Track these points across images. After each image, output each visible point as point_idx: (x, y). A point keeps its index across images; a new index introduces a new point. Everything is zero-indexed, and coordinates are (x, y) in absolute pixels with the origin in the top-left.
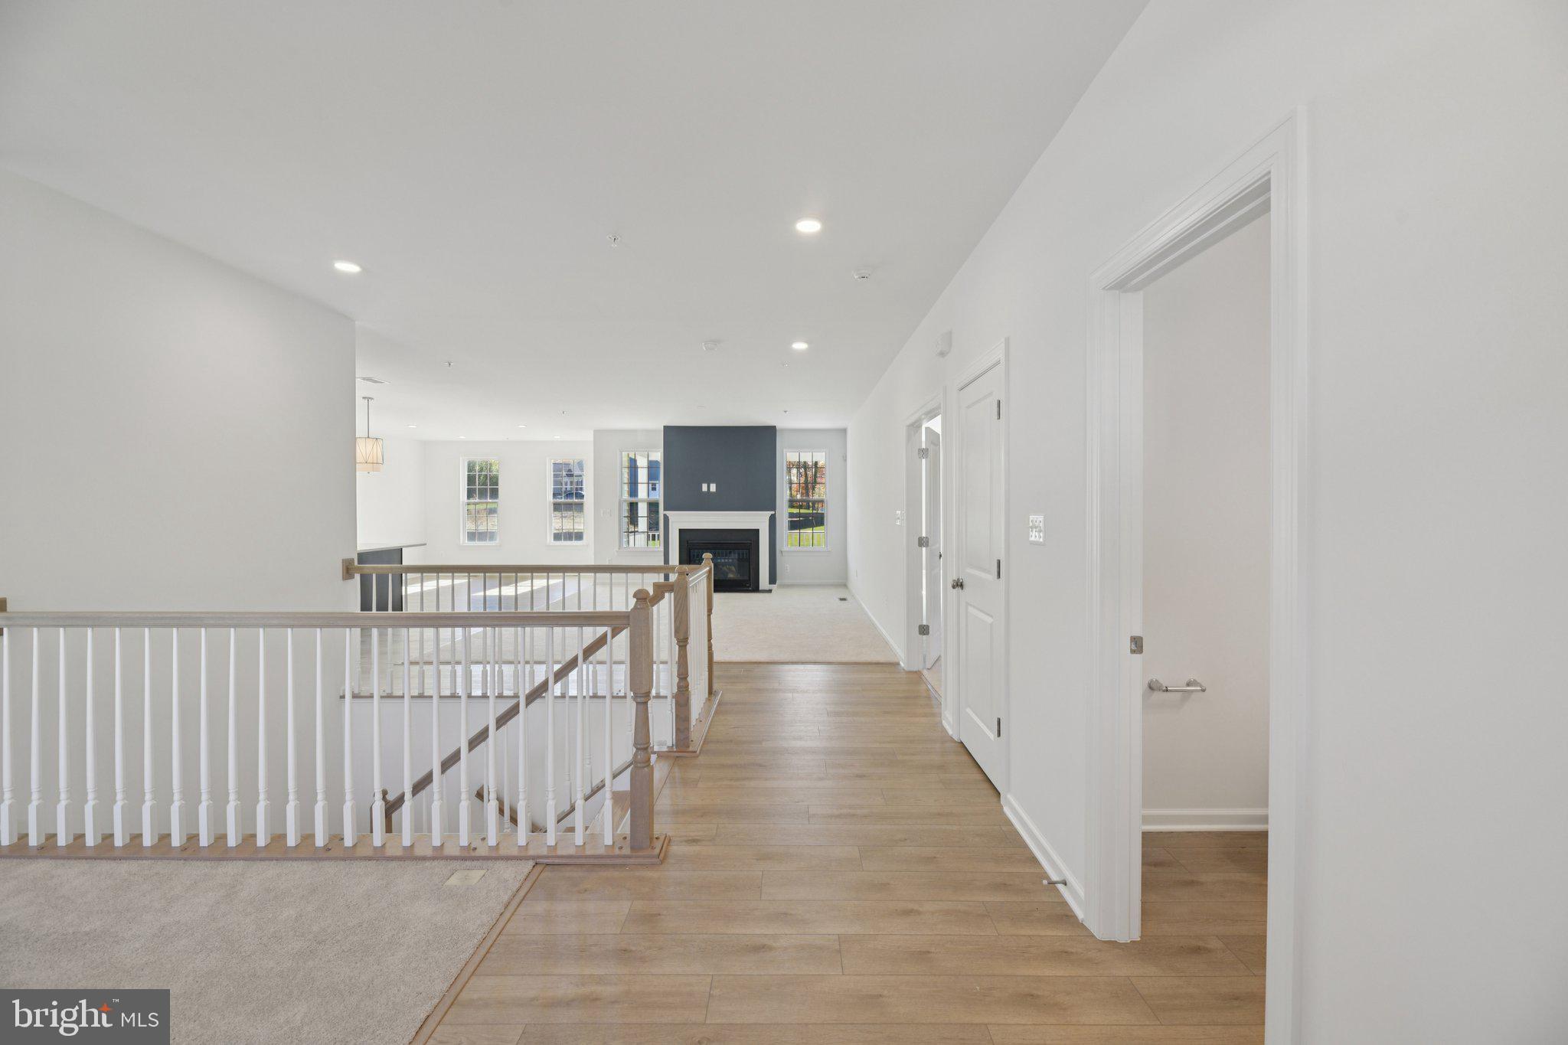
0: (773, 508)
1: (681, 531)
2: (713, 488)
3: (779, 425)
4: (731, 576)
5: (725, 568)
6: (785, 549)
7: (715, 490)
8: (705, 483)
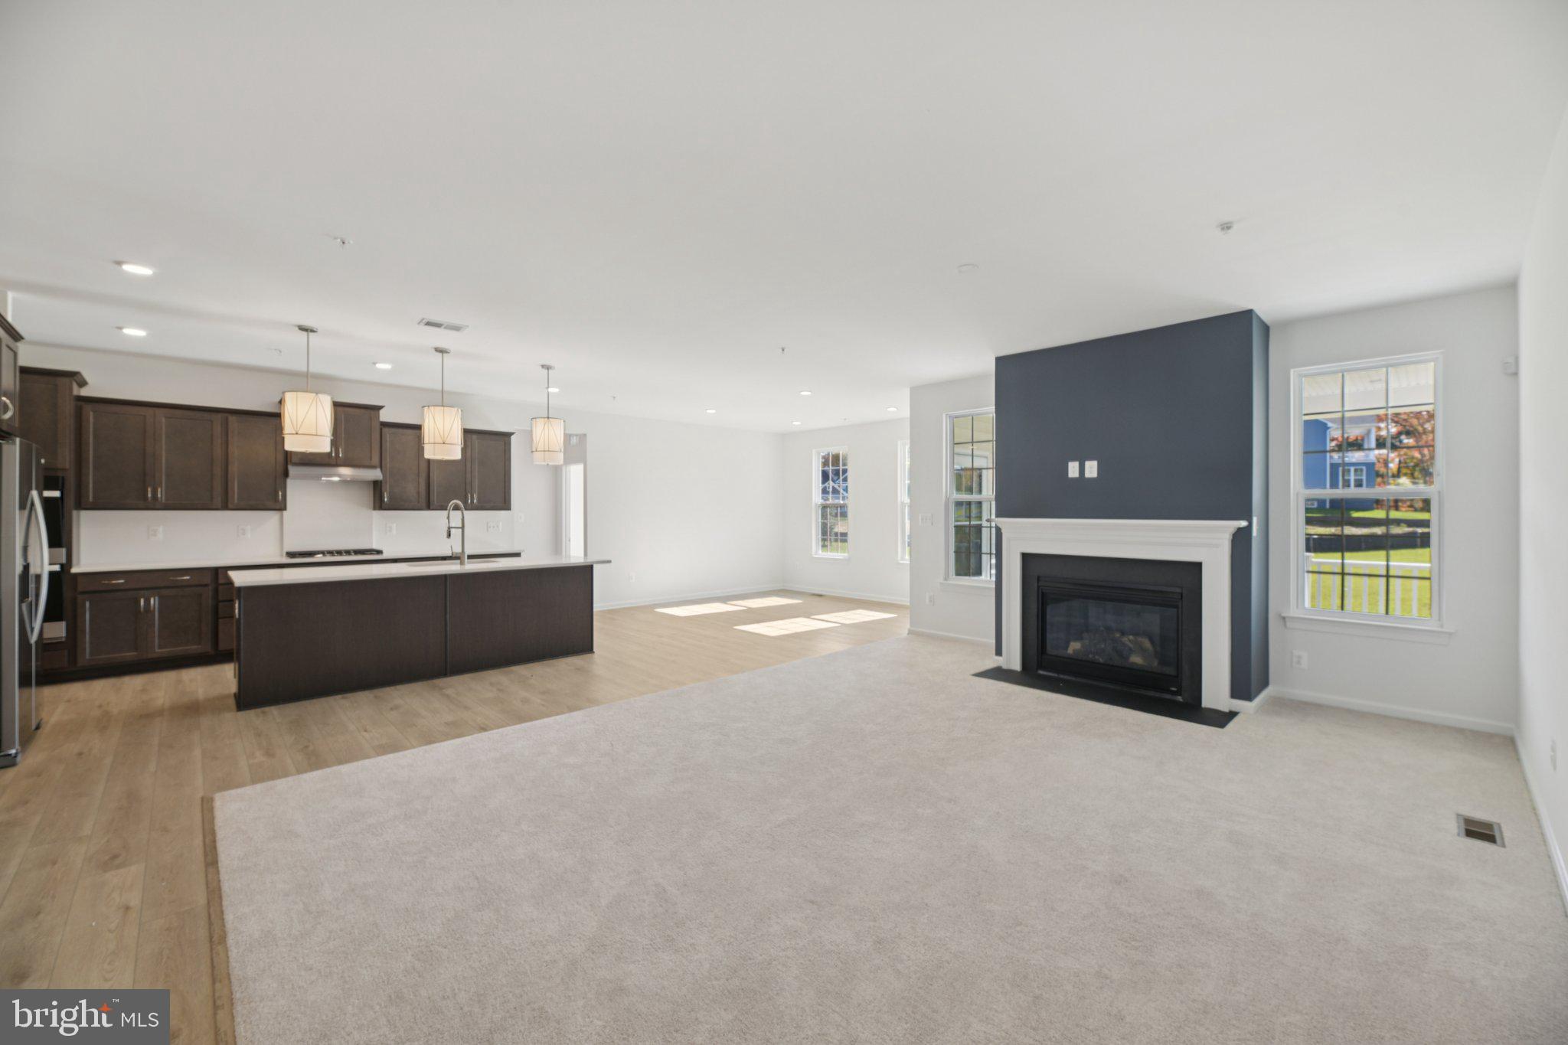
0: (1248, 517)
1: (1027, 558)
2: (1092, 469)
3: (1265, 309)
4: (1136, 659)
5: (1125, 639)
6: (1293, 612)
7: (1095, 475)
8: (1073, 460)
